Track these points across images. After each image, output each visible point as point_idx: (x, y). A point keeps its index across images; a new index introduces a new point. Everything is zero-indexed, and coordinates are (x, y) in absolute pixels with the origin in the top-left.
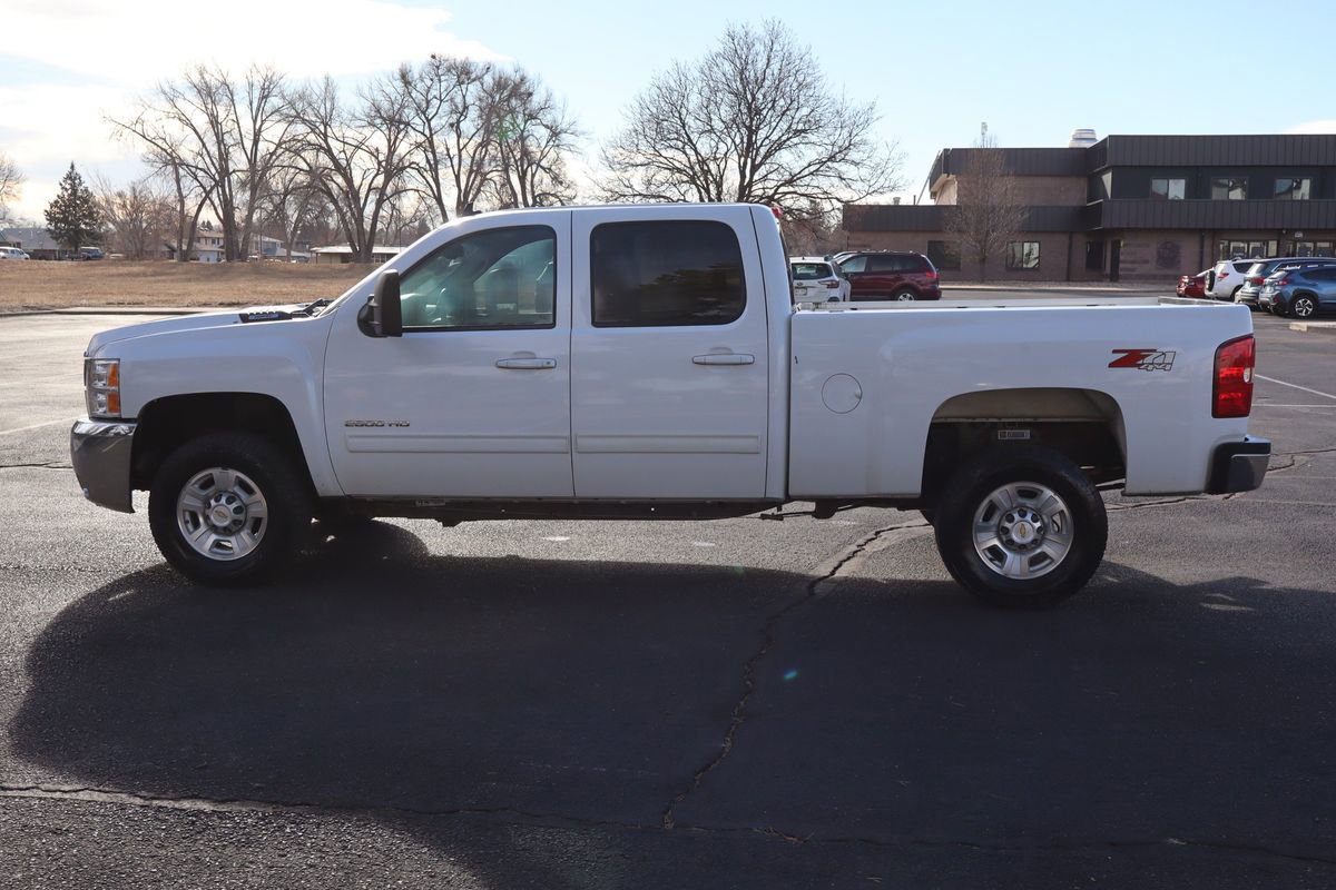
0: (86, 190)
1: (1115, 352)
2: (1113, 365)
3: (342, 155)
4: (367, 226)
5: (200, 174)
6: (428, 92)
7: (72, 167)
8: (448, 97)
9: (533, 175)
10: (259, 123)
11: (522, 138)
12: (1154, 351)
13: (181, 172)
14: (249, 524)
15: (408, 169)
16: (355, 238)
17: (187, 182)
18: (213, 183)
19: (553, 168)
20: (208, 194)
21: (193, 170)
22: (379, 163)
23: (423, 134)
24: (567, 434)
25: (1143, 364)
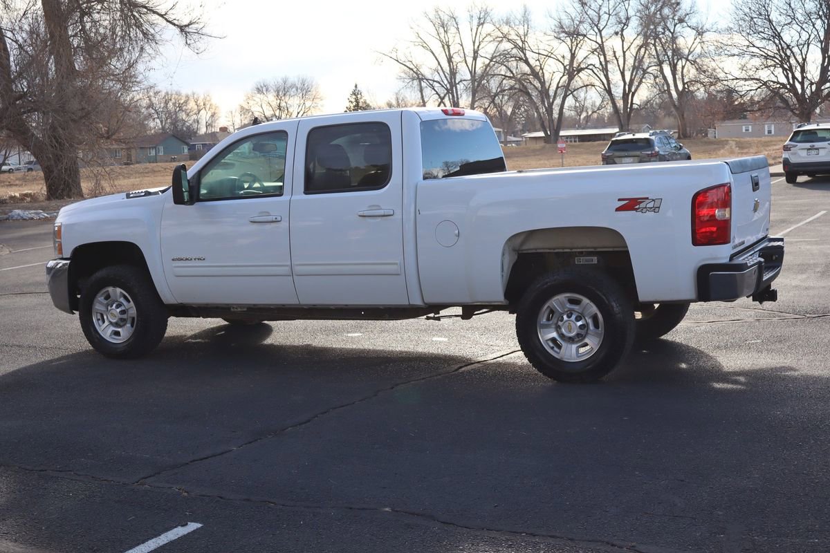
0: (365, 102)
1: (619, 200)
2: (618, 210)
3: (538, 63)
4: (556, 115)
5: (436, 85)
6: (600, 9)
7: (356, 86)
8: (614, 13)
9: (683, 67)
10: (477, 44)
11: (674, 39)
12: (647, 198)
13: (424, 84)
14: (129, 321)
15: (586, 70)
16: (546, 124)
17: (428, 92)
18: (446, 92)
19: (697, 60)
20: (442, 99)
21: (431, 82)
22: (565, 67)
23: (596, 42)
24: (289, 263)
25: (639, 208)
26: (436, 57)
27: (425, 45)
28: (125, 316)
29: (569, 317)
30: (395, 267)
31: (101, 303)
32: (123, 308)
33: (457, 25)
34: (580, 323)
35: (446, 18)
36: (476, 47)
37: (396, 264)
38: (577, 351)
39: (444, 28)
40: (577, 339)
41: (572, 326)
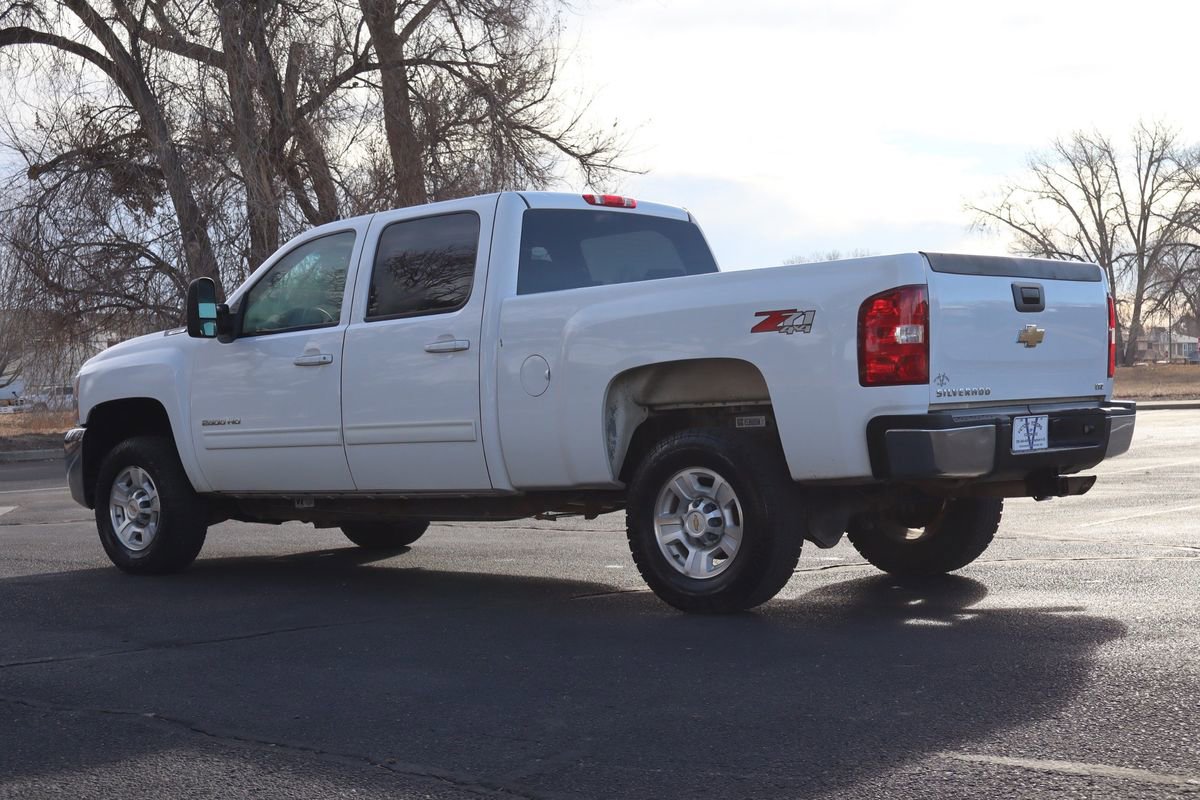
1: (757, 314)
2: (755, 330)
10: (1148, 194)
12: (795, 311)
14: (153, 518)
24: (339, 426)
25: (783, 327)
26: (1076, 217)
27: (1059, 197)
28: (148, 511)
29: (696, 506)
30: (468, 428)
31: (120, 490)
32: (146, 498)
33: (1113, 163)
34: (712, 515)
35: (1095, 153)
36: (1146, 199)
37: (470, 424)
38: (710, 563)
39: (1092, 168)
40: (708, 543)
41: (699, 520)
